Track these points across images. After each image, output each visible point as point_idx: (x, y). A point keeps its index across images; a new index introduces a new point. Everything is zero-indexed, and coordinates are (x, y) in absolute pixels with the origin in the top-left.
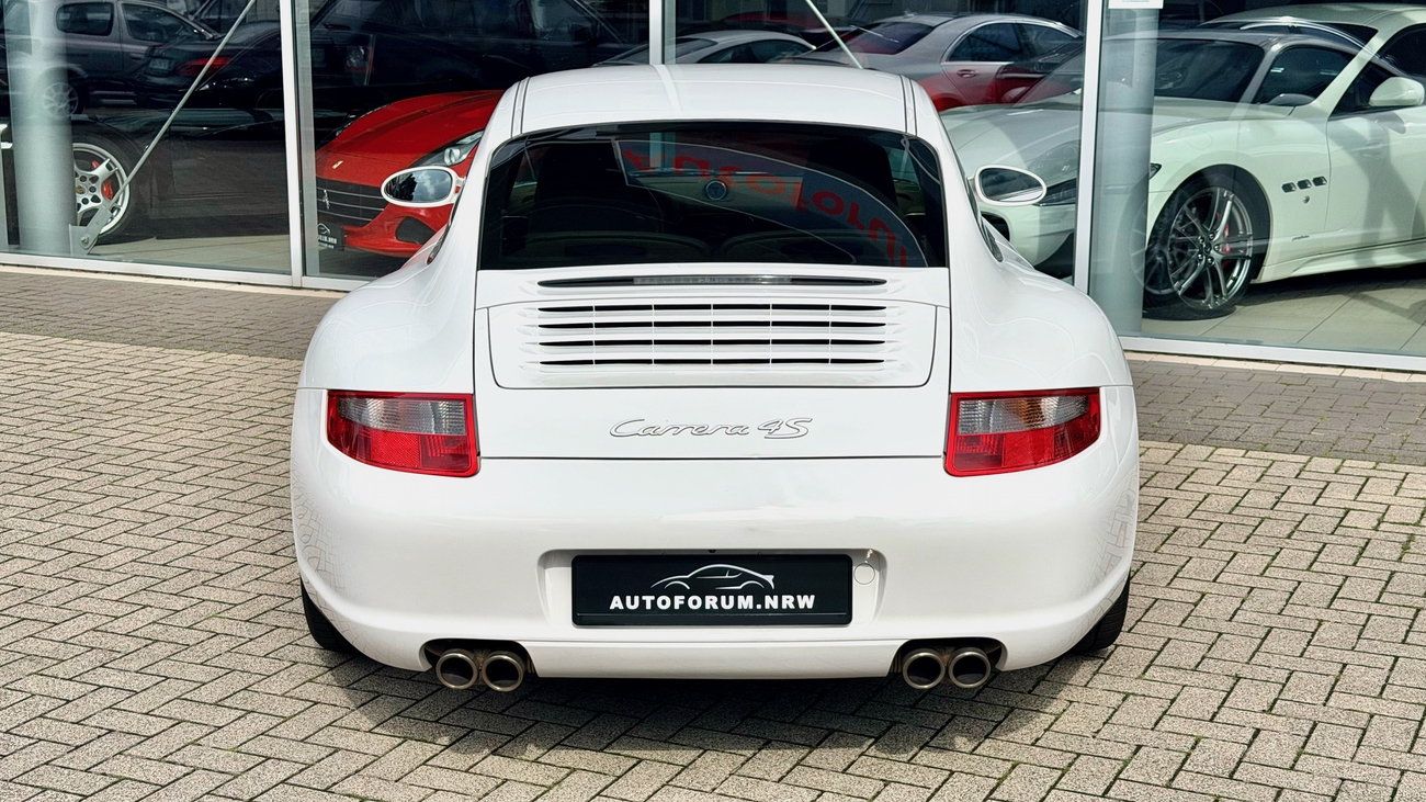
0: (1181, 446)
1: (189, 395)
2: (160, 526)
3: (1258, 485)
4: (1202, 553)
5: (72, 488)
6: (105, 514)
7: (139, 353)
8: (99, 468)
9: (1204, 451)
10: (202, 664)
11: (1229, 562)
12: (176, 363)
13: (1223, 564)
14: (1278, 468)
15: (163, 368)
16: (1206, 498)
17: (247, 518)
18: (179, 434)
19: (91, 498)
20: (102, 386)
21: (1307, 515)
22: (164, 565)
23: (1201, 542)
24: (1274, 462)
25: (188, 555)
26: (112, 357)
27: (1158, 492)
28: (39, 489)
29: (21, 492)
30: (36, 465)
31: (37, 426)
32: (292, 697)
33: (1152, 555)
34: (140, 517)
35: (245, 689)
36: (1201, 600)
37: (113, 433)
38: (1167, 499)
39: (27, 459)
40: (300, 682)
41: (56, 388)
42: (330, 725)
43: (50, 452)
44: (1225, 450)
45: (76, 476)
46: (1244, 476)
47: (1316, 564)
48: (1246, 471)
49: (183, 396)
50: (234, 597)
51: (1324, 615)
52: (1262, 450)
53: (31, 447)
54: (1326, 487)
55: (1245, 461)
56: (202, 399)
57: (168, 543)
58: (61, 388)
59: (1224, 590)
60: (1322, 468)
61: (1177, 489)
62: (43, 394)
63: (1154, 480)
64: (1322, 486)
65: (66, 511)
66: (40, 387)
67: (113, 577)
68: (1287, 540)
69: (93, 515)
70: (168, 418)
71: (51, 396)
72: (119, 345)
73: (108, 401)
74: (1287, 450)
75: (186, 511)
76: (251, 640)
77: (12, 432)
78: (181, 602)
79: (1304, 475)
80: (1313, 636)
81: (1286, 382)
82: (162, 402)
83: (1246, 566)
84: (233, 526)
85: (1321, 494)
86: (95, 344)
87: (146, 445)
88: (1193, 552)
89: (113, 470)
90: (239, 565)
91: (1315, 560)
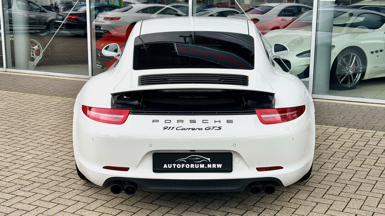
0: (338, 127)
1: (56, 110)
2: (42, 148)
3: (360, 139)
4: (343, 160)
5: (18, 136)
6: (27, 144)
7: (44, 97)
8: (27, 131)
9: (345, 129)
10: (47, 189)
11: (350, 163)
12: (54, 100)
13: (349, 163)
14: (366, 134)
15: (50, 102)
16: (345, 143)
17: (67, 146)
18: (51, 121)
19: (23, 139)
20: (32, 107)
21: (374, 148)
22: (41, 159)
23: (343, 156)
24: (365, 132)
25: (48, 156)
26: (36, 98)
27: (331, 141)
28: (9, 136)
29: (4, 137)
30: (10, 129)
31: (11, 118)
32: (72, 200)
33: (328, 160)
34: (36, 145)
35: (59, 197)
36: (341, 174)
37: (33, 120)
38: (333, 143)
39: (7, 128)
40: (75, 195)
41: (19, 107)
42: (82, 208)
43: (14, 126)
44: (351, 129)
45: (20, 133)
46: (357, 137)
47: (376, 163)
48: (357, 135)
49: (54, 110)
50: (60, 169)
51: (378, 179)
52: (362, 129)
53: (9, 124)
54: (381, 140)
55: (357, 132)
56: (59, 111)
57: (43, 153)
58: (20, 107)
59: (349, 171)
60: (379, 134)
61: (336, 140)
62: (15, 109)
63: (330, 138)
64: (379, 140)
65: (16, 143)
66: (15, 107)
67: (26, 163)
68: (368, 156)
69: (23, 144)
70: (49, 116)
71: (17, 110)
72: (39, 95)
73: (33, 111)
74: (369, 129)
75: (49, 143)
76: (63, 182)
77: (4, 120)
78: (44, 170)
79: (374, 136)
80: (374, 186)
81: (370, 109)
82: (48, 111)
83: (356, 164)
84: (62, 148)
85: (379, 142)
86: (32, 95)
87: (41, 124)
88: (340, 159)
89: (31, 131)
90: (62, 160)
91: (376, 162)
